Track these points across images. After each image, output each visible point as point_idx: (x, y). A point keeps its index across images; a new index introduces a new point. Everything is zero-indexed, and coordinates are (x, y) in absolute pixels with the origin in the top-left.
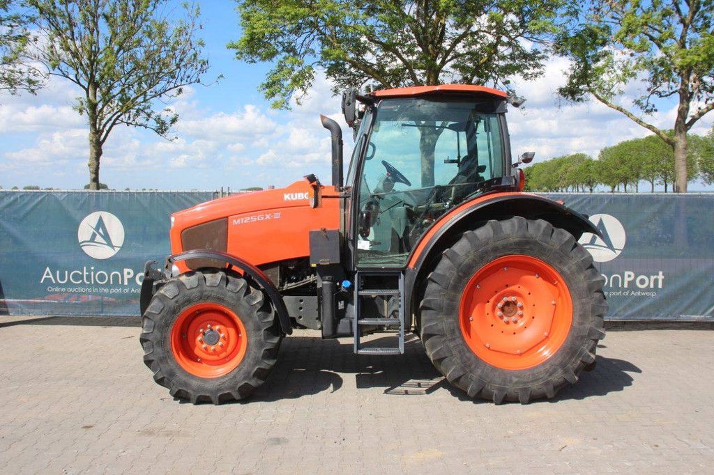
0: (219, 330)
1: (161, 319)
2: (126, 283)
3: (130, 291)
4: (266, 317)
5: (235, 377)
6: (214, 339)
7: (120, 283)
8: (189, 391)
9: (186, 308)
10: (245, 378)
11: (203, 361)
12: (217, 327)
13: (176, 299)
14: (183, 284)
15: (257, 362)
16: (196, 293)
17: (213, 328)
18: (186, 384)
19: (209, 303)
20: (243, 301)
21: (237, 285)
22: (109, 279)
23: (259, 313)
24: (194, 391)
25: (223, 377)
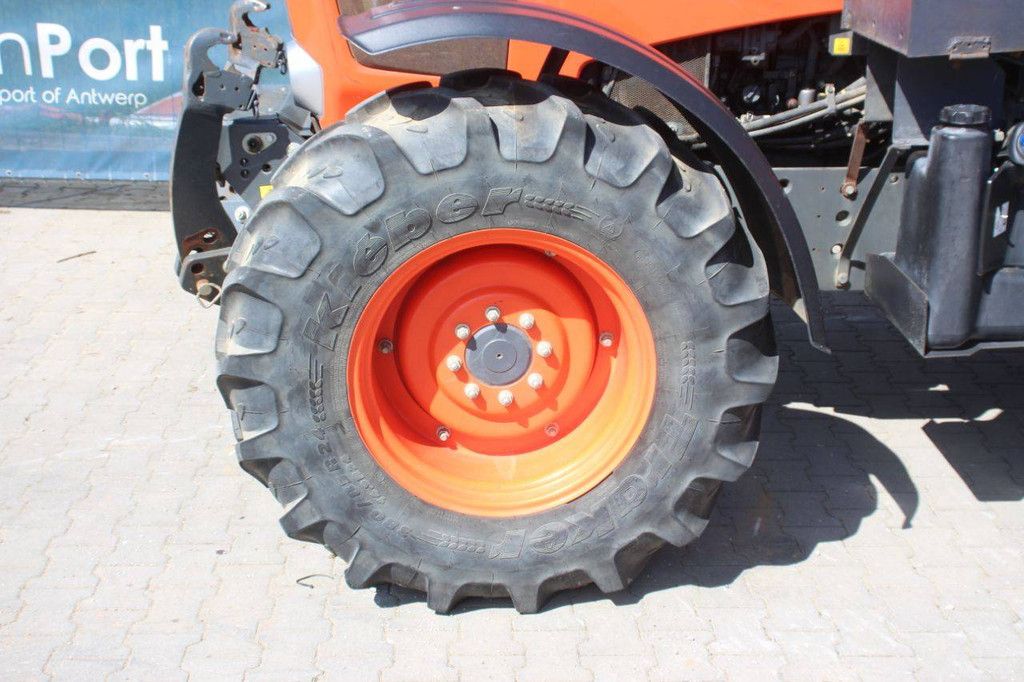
0: (534, 332)
1: (310, 299)
2: (48, 71)
3: (63, 97)
4: (737, 283)
5: (602, 513)
6: (510, 363)
7: (29, 71)
8: (422, 568)
9: (410, 251)
10: (643, 517)
11: (457, 438)
12: (525, 319)
13: (367, 219)
14: (400, 152)
15: (695, 456)
16: (456, 188)
17: (507, 319)
18: (412, 545)
19: (511, 228)
20: (654, 220)
21: (628, 155)
23: (716, 269)
24: (447, 568)
25: (556, 514)
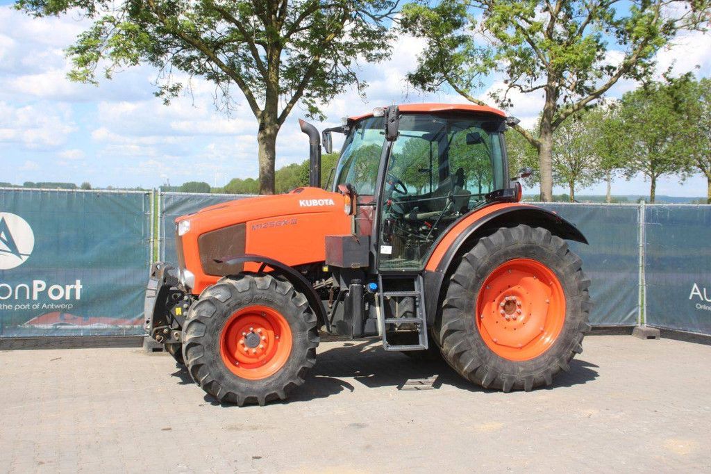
0: (261, 333)
1: (213, 322)
2: (35, 297)
3: (41, 306)
4: (310, 318)
5: (280, 377)
6: (254, 342)
7: (28, 298)
8: (237, 393)
9: (236, 311)
10: (290, 378)
11: (242, 363)
12: (259, 330)
13: (227, 303)
14: (234, 287)
15: (302, 362)
16: (247, 296)
17: (254, 331)
18: (235, 387)
19: (258, 306)
20: (291, 302)
21: (284, 288)
22: (14, 293)
23: (305, 314)
24: (242, 392)
25: (270, 378)
